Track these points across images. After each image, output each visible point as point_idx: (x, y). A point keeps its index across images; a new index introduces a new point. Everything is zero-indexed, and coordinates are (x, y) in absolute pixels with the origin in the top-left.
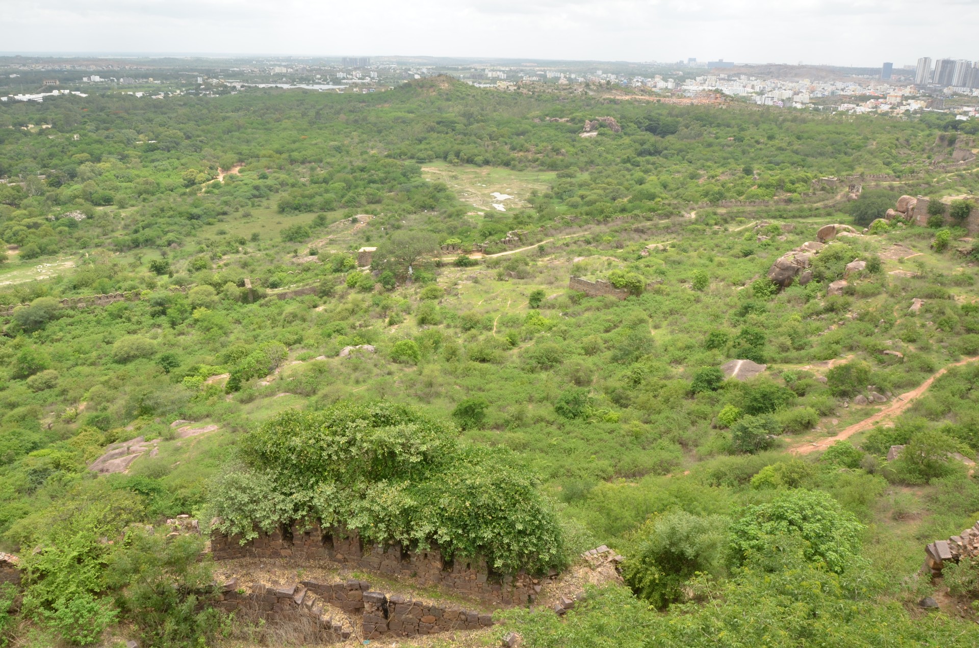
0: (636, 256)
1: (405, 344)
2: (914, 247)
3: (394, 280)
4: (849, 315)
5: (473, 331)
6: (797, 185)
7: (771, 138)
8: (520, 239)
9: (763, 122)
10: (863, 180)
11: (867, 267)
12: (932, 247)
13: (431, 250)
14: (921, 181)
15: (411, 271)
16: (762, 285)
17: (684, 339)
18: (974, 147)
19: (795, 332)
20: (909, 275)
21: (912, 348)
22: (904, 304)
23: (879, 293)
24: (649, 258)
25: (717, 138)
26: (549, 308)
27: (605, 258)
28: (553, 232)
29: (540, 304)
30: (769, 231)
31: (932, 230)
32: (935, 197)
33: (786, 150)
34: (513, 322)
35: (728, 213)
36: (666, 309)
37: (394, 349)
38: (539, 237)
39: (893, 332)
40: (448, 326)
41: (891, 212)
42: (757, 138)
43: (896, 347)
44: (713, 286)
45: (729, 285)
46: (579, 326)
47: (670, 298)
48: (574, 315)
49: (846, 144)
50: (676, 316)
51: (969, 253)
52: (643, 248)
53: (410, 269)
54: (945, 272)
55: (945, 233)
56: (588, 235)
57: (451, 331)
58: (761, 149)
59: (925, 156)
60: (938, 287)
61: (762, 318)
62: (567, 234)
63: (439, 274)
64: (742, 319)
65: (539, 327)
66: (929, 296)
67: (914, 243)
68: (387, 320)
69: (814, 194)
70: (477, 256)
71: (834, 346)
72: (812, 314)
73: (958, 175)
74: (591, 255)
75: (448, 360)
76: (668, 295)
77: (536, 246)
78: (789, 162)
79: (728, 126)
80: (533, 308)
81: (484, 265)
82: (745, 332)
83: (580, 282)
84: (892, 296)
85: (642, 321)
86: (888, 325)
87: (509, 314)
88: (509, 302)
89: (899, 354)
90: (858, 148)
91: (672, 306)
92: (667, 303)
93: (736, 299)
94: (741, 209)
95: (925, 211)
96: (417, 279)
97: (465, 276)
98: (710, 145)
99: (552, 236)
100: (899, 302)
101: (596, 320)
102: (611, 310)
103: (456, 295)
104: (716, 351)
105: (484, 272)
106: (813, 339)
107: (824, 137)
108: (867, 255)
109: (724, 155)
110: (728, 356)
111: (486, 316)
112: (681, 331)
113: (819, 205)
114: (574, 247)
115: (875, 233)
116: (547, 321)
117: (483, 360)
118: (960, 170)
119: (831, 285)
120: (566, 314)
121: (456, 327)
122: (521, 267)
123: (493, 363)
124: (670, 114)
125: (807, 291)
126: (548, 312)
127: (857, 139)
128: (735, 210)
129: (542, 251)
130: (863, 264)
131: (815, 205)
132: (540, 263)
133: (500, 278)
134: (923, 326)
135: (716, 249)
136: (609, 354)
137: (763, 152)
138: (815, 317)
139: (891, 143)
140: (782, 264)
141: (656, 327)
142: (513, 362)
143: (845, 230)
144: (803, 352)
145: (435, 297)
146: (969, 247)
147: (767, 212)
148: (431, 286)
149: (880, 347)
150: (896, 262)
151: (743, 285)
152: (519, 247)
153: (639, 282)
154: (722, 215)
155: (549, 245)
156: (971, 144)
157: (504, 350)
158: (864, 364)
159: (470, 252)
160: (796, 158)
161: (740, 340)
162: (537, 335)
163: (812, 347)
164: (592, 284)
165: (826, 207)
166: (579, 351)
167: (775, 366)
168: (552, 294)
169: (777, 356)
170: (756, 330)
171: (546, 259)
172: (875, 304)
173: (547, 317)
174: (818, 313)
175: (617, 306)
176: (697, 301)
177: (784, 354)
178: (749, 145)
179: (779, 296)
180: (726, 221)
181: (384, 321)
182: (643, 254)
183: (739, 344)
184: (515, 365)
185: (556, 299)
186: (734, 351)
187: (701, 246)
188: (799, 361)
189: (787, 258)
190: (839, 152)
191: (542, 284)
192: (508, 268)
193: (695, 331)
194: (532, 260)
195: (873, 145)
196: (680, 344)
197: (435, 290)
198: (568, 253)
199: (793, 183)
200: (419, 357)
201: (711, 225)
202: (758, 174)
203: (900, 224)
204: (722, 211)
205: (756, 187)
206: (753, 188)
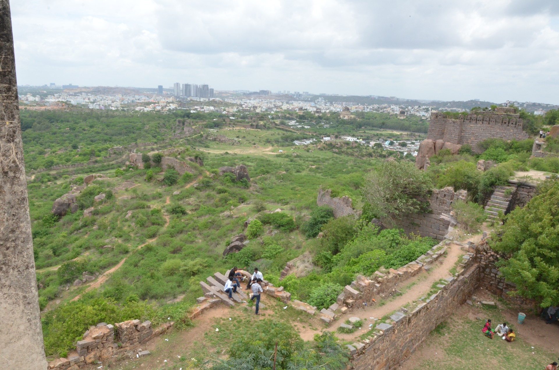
2: (136, 181)
4: (94, 227)
7: (91, 127)
10: (137, 146)
11: (106, 197)
12: (145, 180)
16: (48, 218)
19: (58, 245)
20: (130, 197)
21: (120, 241)
22: (123, 215)
23: (111, 211)
25: (60, 129)
30: (77, 181)
31: (145, 171)
32: (145, 153)
33: (100, 133)
35: (57, 173)
39: (113, 233)
41: (128, 163)
42: (83, 127)
43: (111, 242)
51: (163, 180)
54: (149, 193)
55: (150, 172)
60: (143, 202)
61: (44, 239)
66: (137, 208)
69: (110, 156)
71: (77, 249)
73: (186, 140)
86: (112, 229)
89: (112, 246)
94: (66, 170)
98: (55, 133)
108: (108, 189)
109: (64, 138)
115: (117, 176)
119: (86, 211)
124: (30, 116)
125: (74, 217)
127: (139, 125)
128: (62, 171)
130: (104, 195)
131: (111, 163)
134: (129, 226)
137: (87, 135)
138: (76, 232)
139: (156, 126)
140: (60, 203)
143: (99, 176)
144: (60, 257)
146: (162, 177)
149: (101, 245)
150: (124, 191)
154: (53, 175)
156: (192, 124)
165: (117, 163)
172: (109, 218)
174: (78, 229)
178: (79, 132)
179: (59, 222)
180: (56, 178)
189: (63, 198)
195: (147, 127)
199: (100, 151)
202: (81, 148)
203: (131, 169)
204: (53, 172)
205: (78, 156)
206: (76, 157)
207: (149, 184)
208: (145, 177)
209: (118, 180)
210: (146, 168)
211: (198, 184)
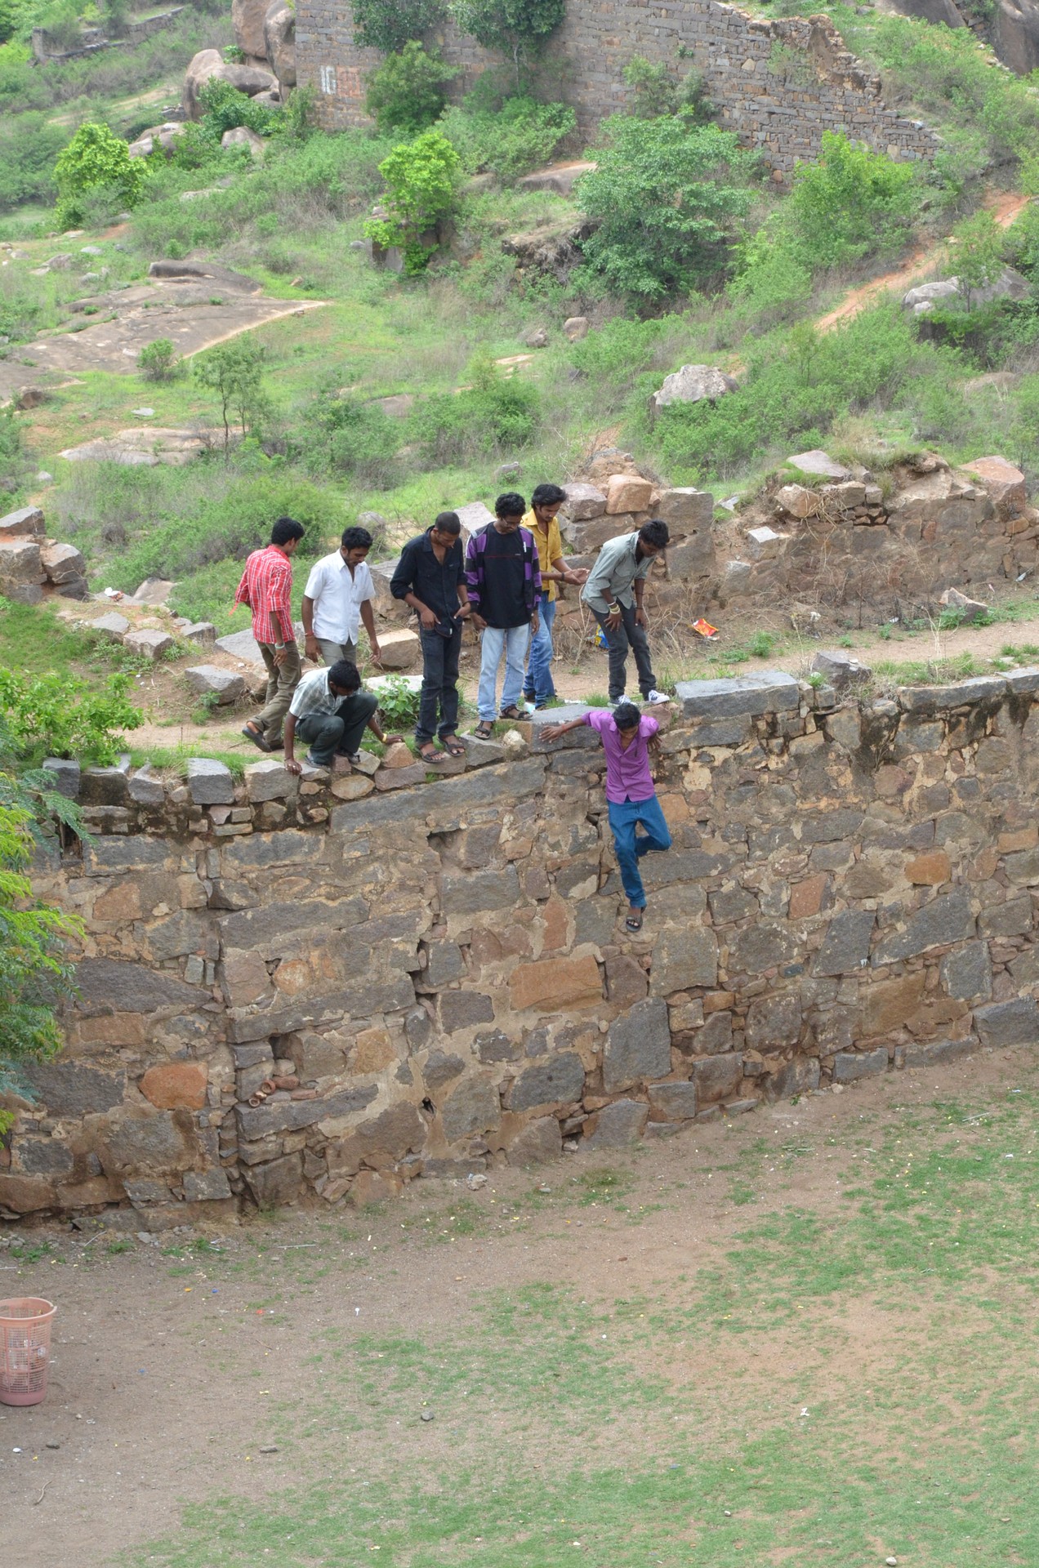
2: (278, 267)
51: (572, 253)
146: (567, 216)
203: (237, 138)
207: (409, 304)
208: (376, 221)
209: (79, 264)
210: (395, 117)
211: (952, 284)
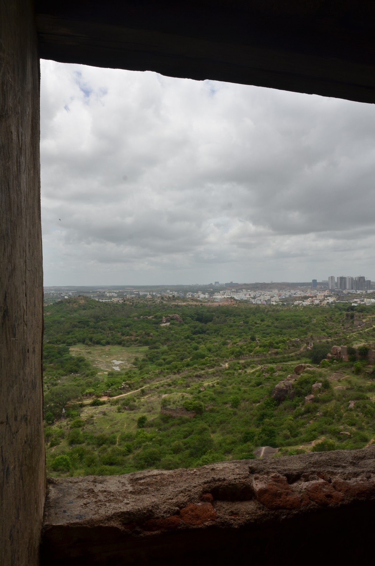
0: (197, 391)
1: (61, 458)
3: (53, 417)
4: (318, 414)
5: (104, 446)
6: (280, 345)
7: (262, 320)
8: (130, 387)
9: (258, 313)
10: (313, 339)
11: (322, 386)
12: (353, 372)
13: (77, 397)
14: (341, 338)
15: (64, 411)
16: (269, 401)
17: (230, 438)
18: (364, 319)
19: (291, 427)
20: (345, 388)
21: (354, 429)
22: (345, 404)
23: (331, 400)
24: (205, 392)
25: (235, 322)
26: (150, 427)
27: (180, 394)
28: (149, 380)
29: (144, 425)
30: (268, 371)
31: (351, 363)
32: (350, 345)
33: (271, 326)
34: (128, 438)
35: (245, 363)
36: (217, 421)
37: (54, 462)
38: (141, 384)
39: (342, 421)
40: (88, 444)
41: (329, 355)
42: (255, 321)
43: (346, 430)
44: (243, 404)
45: (251, 403)
46: (169, 436)
47: (219, 414)
48: (165, 430)
49: (301, 321)
50: (224, 424)
52: (201, 386)
53: (64, 410)
54: (363, 385)
55: (358, 364)
56: (169, 381)
57: (90, 448)
58: (258, 327)
59: (341, 325)
60: (361, 393)
61: (272, 420)
62: (157, 381)
63: (82, 412)
64: (261, 422)
65: (145, 439)
66: (357, 399)
67: (344, 371)
68: (49, 444)
69: (289, 348)
70: (105, 399)
71: (314, 433)
72: (299, 415)
73: (359, 333)
74: (172, 392)
75: (89, 466)
76: (218, 412)
77: (139, 390)
78: (274, 333)
79: (240, 316)
80: (140, 427)
81: (109, 404)
82: (264, 430)
83: (166, 409)
84: (338, 400)
85: (205, 429)
86: (339, 417)
87: (126, 433)
88: (126, 425)
89: (348, 433)
90: (307, 323)
91: (221, 418)
92: (218, 417)
93: (256, 411)
94: (252, 360)
95: (346, 353)
96: (68, 416)
97: (98, 411)
98: (231, 326)
99: (149, 383)
100: (343, 404)
101: (178, 431)
102: (186, 424)
103: (92, 424)
104: (249, 443)
105: (109, 408)
106: (302, 430)
107: (289, 318)
108: (321, 379)
109: (240, 331)
110: (257, 446)
111: (112, 435)
112: (228, 433)
113: (293, 354)
114: (162, 389)
115: (324, 367)
116: (149, 435)
117: (111, 464)
118: (359, 331)
119: (306, 398)
120: (160, 430)
121: (93, 444)
122: (132, 403)
123: (117, 465)
124: (208, 311)
125: (294, 403)
126: (149, 429)
127: (306, 319)
128: (249, 360)
129: (143, 393)
130: (320, 384)
131: (291, 355)
132: (142, 400)
133: (119, 411)
134: (357, 416)
135: (242, 383)
136: (188, 452)
137: (259, 328)
138: (300, 417)
139: (323, 319)
140: (278, 388)
141: (214, 432)
142: (130, 463)
143: (308, 366)
144: (297, 438)
145: (80, 426)
147: (266, 360)
148: (77, 419)
149: (338, 431)
150: (337, 382)
151: (259, 402)
152: (129, 391)
153: (201, 406)
154: (242, 364)
155: (147, 389)
156: (361, 317)
157: (124, 456)
158: (331, 441)
159: (100, 396)
160: (277, 330)
161: (261, 435)
162: (144, 444)
163: (302, 434)
164: (174, 410)
165: (296, 355)
166: (170, 451)
167: (283, 448)
168: (151, 418)
169: (283, 442)
170: (270, 428)
171: (146, 397)
172: (331, 406)
173: (148, 432)
174: (302, 414)
175: (190, 422)
176: (235, 414)
177: (287, 441)
178: (252, 325)
179: (279, 407)
180: (245, 367)
181: (47, 445)
182: (201, 389)
183: (261, 437)
184: (131, 465)
185: (153, 420)
186: (259, 442)
187: (233, 382)
188: (296, 444)
189: (281, 385)
190: (298, 325)
191: (144, 412)
192: (123, 404)
193: (236, 432)
194: (138, 399)
195: (314, 321)
196: (228, 441)
197: (80, 422)
198: (159, 393)
199: (277, 343)
200: (71, 466)
201: (237, 370)
202: (259, 340)
204: (242, 361)
205: (258, 347)
206: (257, 348)
